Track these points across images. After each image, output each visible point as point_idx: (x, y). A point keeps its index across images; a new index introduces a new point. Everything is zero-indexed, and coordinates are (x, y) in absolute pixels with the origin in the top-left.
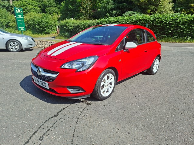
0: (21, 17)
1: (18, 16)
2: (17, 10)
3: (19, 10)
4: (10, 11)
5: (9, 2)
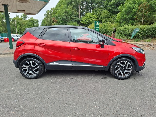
0: (98, 27)
4: (79, 23)
5: (79, 18)
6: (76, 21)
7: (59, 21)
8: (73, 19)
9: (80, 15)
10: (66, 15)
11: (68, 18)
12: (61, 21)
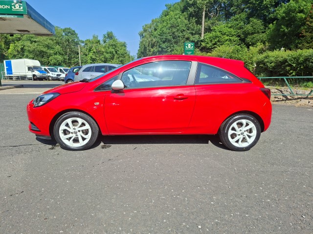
0: (191, 54)
1: (187, 54)
2: (187, 45)
4: (199, 47)
5: (200, 36)
9: (203, 30)
10: (174, 32)
11: (179, 37)
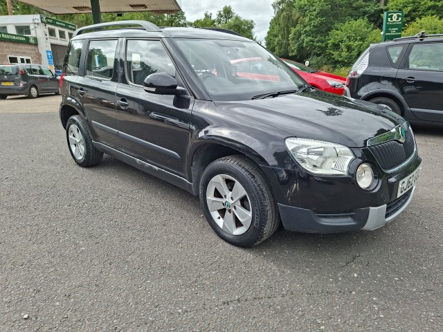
0: (397, 31)
1: (390, 32)
2: (391, 17)
3: (395, 15)
4: (375, 22)
5: (379, 2)
6: (365, 13)
7: (310, 20)
8: (356, 9)
11: (341, 6)
12: (314, 19)
